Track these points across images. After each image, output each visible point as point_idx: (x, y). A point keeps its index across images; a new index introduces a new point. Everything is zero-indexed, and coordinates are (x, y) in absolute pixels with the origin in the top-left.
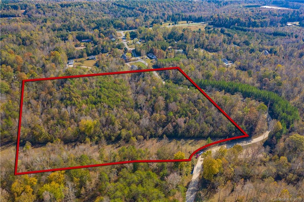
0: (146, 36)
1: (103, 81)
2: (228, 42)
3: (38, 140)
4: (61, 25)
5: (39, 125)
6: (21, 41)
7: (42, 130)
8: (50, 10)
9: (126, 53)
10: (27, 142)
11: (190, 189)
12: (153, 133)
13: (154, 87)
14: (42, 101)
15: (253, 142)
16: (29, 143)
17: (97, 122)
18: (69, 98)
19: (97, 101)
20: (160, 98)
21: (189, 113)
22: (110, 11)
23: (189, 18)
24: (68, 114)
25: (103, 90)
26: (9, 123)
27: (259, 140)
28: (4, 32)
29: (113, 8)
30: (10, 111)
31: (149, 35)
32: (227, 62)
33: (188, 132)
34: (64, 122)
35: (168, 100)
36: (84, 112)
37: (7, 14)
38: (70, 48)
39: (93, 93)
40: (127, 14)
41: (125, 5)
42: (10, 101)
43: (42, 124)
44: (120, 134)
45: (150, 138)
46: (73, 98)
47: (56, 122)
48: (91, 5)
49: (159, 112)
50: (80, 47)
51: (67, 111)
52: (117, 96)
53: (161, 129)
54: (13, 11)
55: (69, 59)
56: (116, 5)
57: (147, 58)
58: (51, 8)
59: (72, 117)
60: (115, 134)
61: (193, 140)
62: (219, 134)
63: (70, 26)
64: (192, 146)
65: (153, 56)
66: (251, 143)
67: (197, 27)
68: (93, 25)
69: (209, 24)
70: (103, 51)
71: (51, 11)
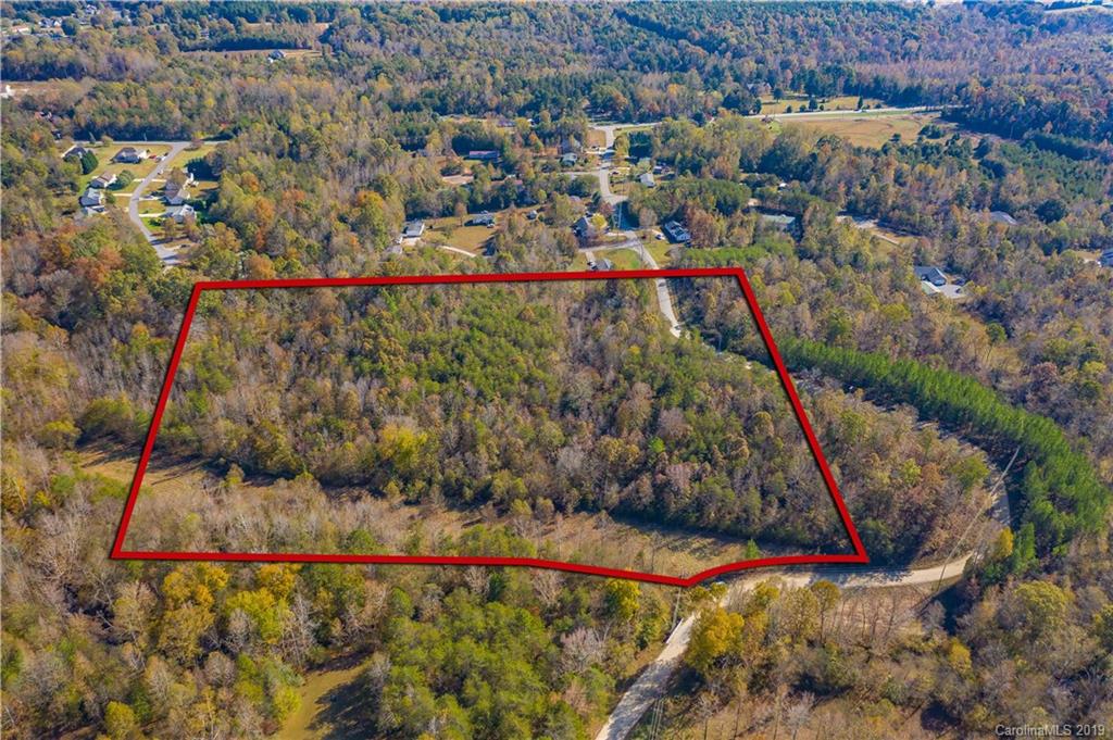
0: (679, 156)
1: (485, 307)
2: (974, 203)
3: (265, 466)
4: (418, 92)
5: (273, 422)
6: (287, 145)
7: (278, 437)
8: (403, 32)
9: (593, 210)
10: (234, 466)
11: (641, 685)
12: (591, 497)
13: (636, 350)
14: (298, 349)
15: (906, 580)
16: (240, 469)
17: (429, 439)
18: (371, 351)
19: (450, 371)
20: (642, 388)
21: (717, 451)
22: (596, 41)
23: (873, 85)
24: (357, 400)
25: (474, 339)
26: (201, 404)
27: (931, 579)
28: (247, 107)
29: (612, 30)
30: (209, 370)
31: (688, 153)
32: (941, 282)
33: (698, 511)
34: (342, 424)
35: (663, 400)
36: (403, 403)
37: (274, 38)
38: (423, 180)
39: (444, 343)
40: (653, 55)
41: (656, 21)
42: (215, 338)
43: (280, 421)
44: (489, 485)
45: (577, 510)
46: (381, 352)
47: (319, 418)
48: (539, 15)
49: (625, 433)
50: (459, 176)
51: (354, 392)
52: (513, 362)
53: (615, 487)
54: (292, 28)
55: (410, 218)
56: (624, 19)
57: (658, 238)
58: (408, 22)
59: (368, 410)
60: (475, 483)
61: (709, 540)
62: (799, 537)
63: (447, 95)
64: (699, 559)
65: (679, 233)
66: (898, 583)
67: (891, 126)
68: (520, 98)
69: (945, 118)
70: (522, 200)
71: (406, 33)
